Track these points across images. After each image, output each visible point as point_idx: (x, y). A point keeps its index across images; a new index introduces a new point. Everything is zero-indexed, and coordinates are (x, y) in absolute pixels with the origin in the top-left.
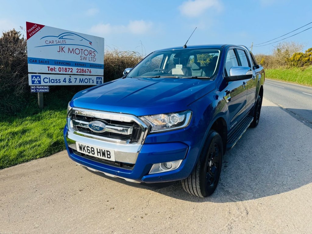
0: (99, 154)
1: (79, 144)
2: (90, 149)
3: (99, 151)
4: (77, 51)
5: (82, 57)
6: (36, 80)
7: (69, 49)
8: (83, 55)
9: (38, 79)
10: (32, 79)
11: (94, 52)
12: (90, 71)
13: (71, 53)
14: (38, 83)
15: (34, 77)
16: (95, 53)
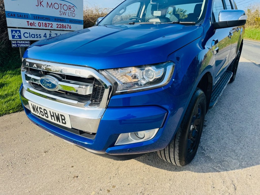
0: (53, 118)
1: (31, 104)
2: (43, 111)
3: (52, 114)
4: (56, 6)
5: (62, 12)
6: (16, 35)
7: (47, 3)
8: (62, 10)
9: (18, 33)
10: (12, 33)
11: (73, 7)
12: (70, 27)
13: (50, 7)
14: (18, 37)
15: (14, 32)
16: (75, 8)
